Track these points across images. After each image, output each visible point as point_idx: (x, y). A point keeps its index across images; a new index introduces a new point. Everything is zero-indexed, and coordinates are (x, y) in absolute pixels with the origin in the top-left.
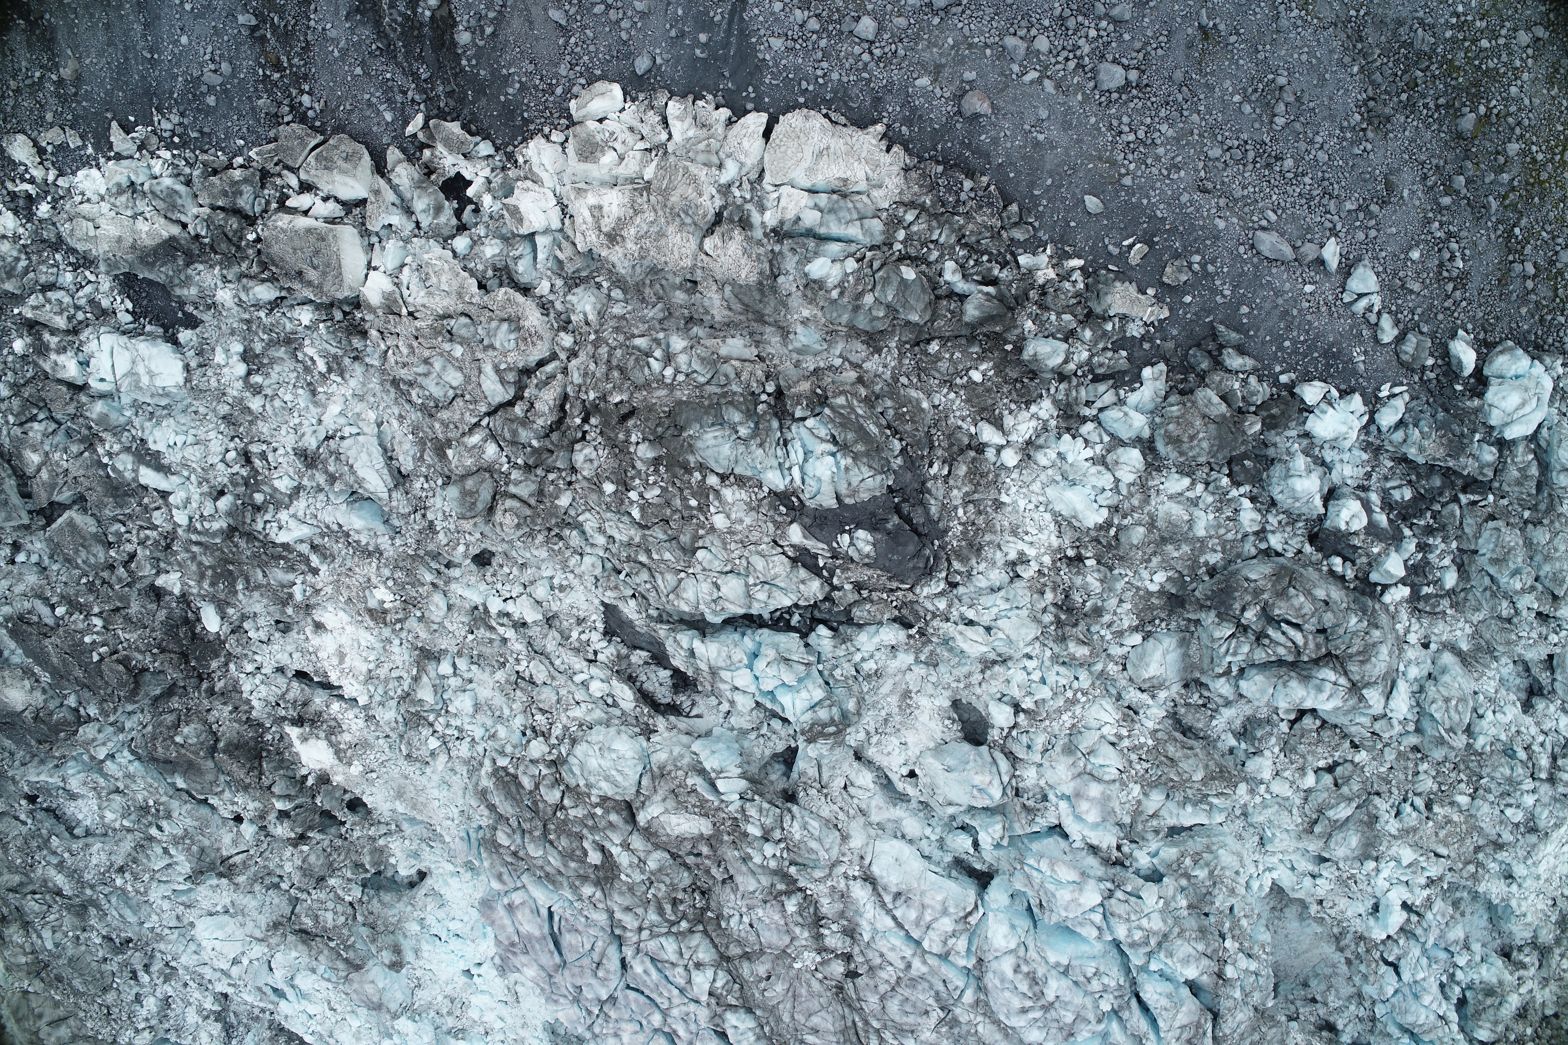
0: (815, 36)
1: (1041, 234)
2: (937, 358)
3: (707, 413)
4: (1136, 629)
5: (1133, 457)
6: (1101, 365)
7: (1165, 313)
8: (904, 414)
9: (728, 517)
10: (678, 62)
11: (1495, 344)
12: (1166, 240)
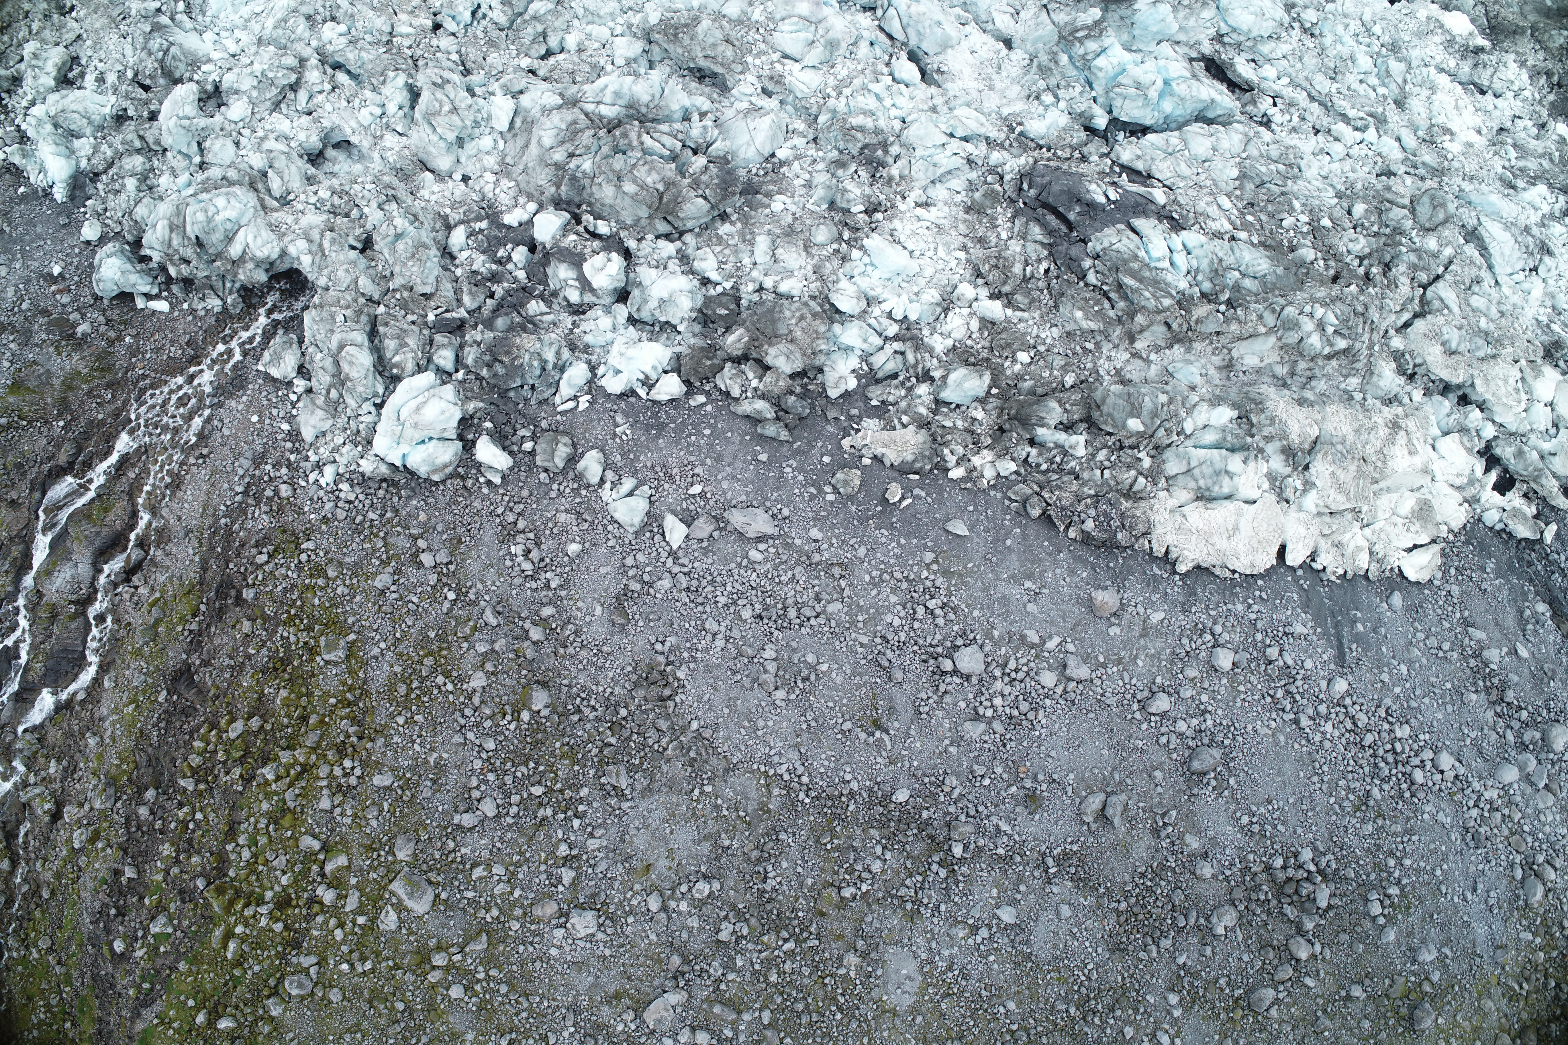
0: (1268, 642)
1: (999, 495)
2: (1065, 369)
3: (1274, 284)
4: (782, 163)
5: (845, 303)
6: (896, 387)
7: (846, 443)
8: (1096, 304)
9: (1219, 206)
10: (1369, 607)
11: (450, 476)
12: (868, 510)
